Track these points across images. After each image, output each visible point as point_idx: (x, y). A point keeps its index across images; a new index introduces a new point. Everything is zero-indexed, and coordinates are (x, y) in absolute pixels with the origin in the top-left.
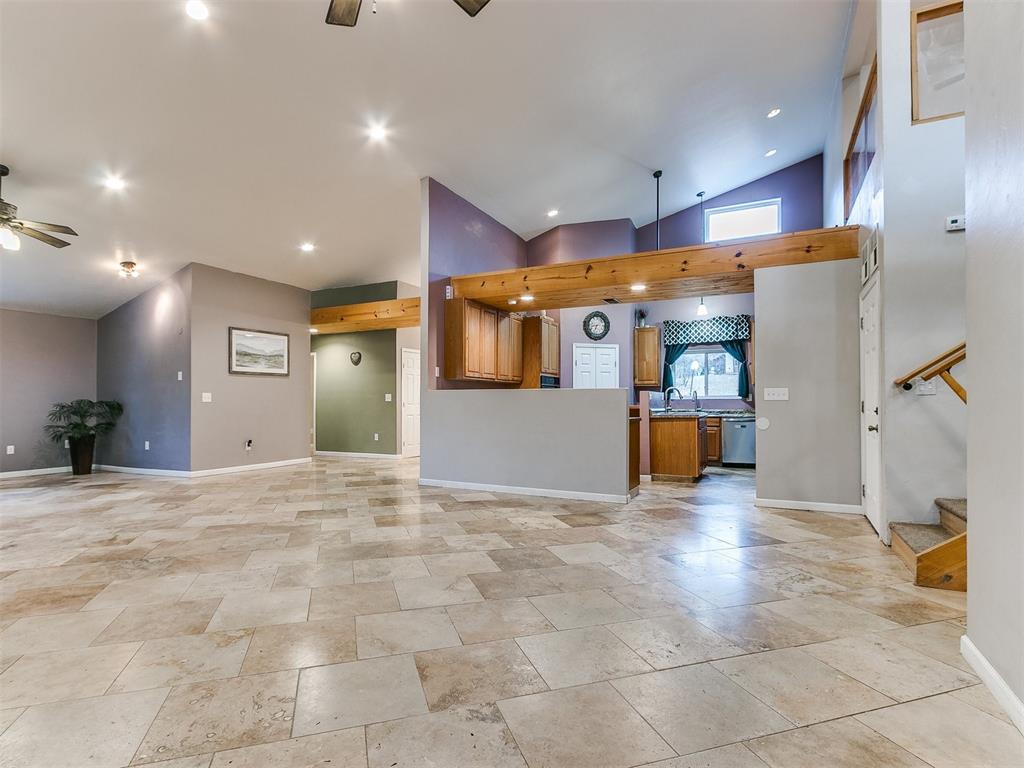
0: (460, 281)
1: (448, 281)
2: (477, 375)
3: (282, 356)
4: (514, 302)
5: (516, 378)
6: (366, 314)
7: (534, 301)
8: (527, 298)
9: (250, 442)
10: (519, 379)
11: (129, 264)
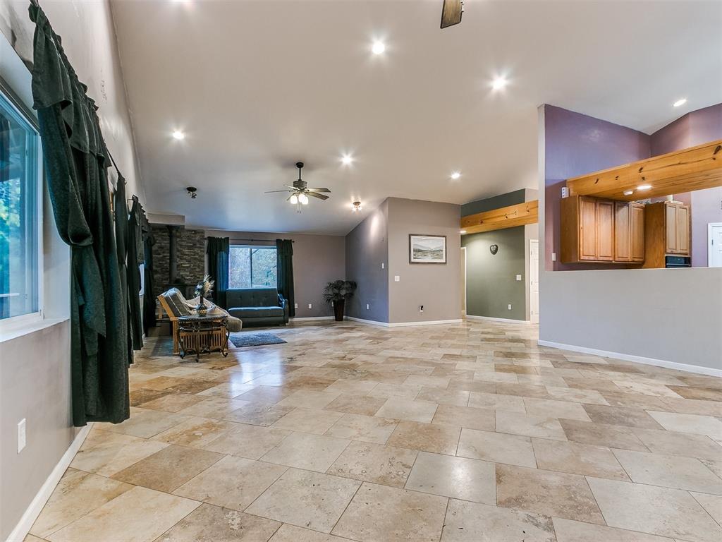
0: (574, 182)
1: (564, 183)
2: (592, 258)
3: (442, 251)
4: (631, 193)
5: (636, 260)
6: (499, 217)
7: (652, 189)
8: (644, 188)
9: (422, 307)
10: (641, 260)
11: (357, 203)
